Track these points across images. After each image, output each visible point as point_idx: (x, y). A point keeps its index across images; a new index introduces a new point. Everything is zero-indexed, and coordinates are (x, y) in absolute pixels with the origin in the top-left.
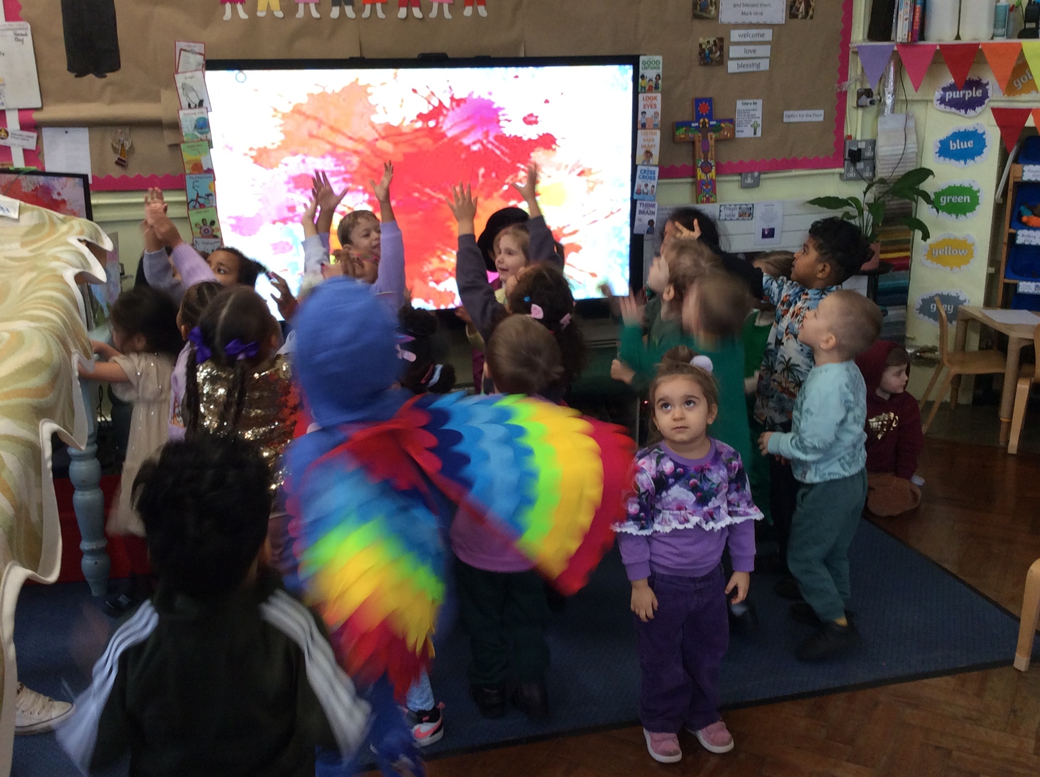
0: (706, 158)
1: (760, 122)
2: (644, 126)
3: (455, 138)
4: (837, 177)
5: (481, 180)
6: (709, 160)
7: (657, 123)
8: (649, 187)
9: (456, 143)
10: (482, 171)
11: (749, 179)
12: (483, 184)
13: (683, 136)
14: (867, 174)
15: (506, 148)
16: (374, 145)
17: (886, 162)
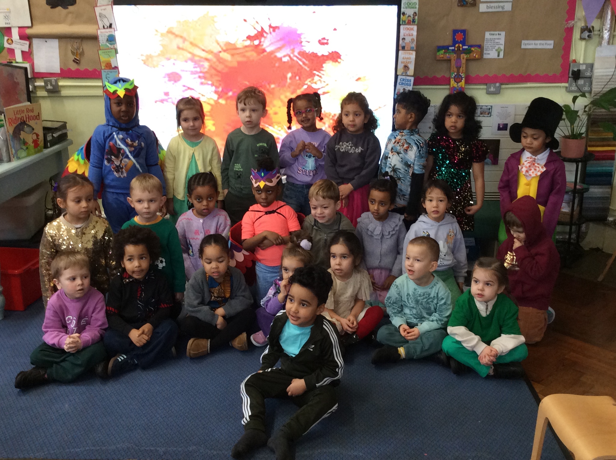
0: (458, 72)
1: (502, 47)
3: (272, 53)
4: (564, 90)
5: (289, 81)
6: (460, 74)
9: (272, 56)
10: (289, 75)
11: (492, 88)
12: (290, 84)
13: (442, 56)
14: (586, 89)
15: (306, 60)
16: (219, 55)
17: (599, 80)
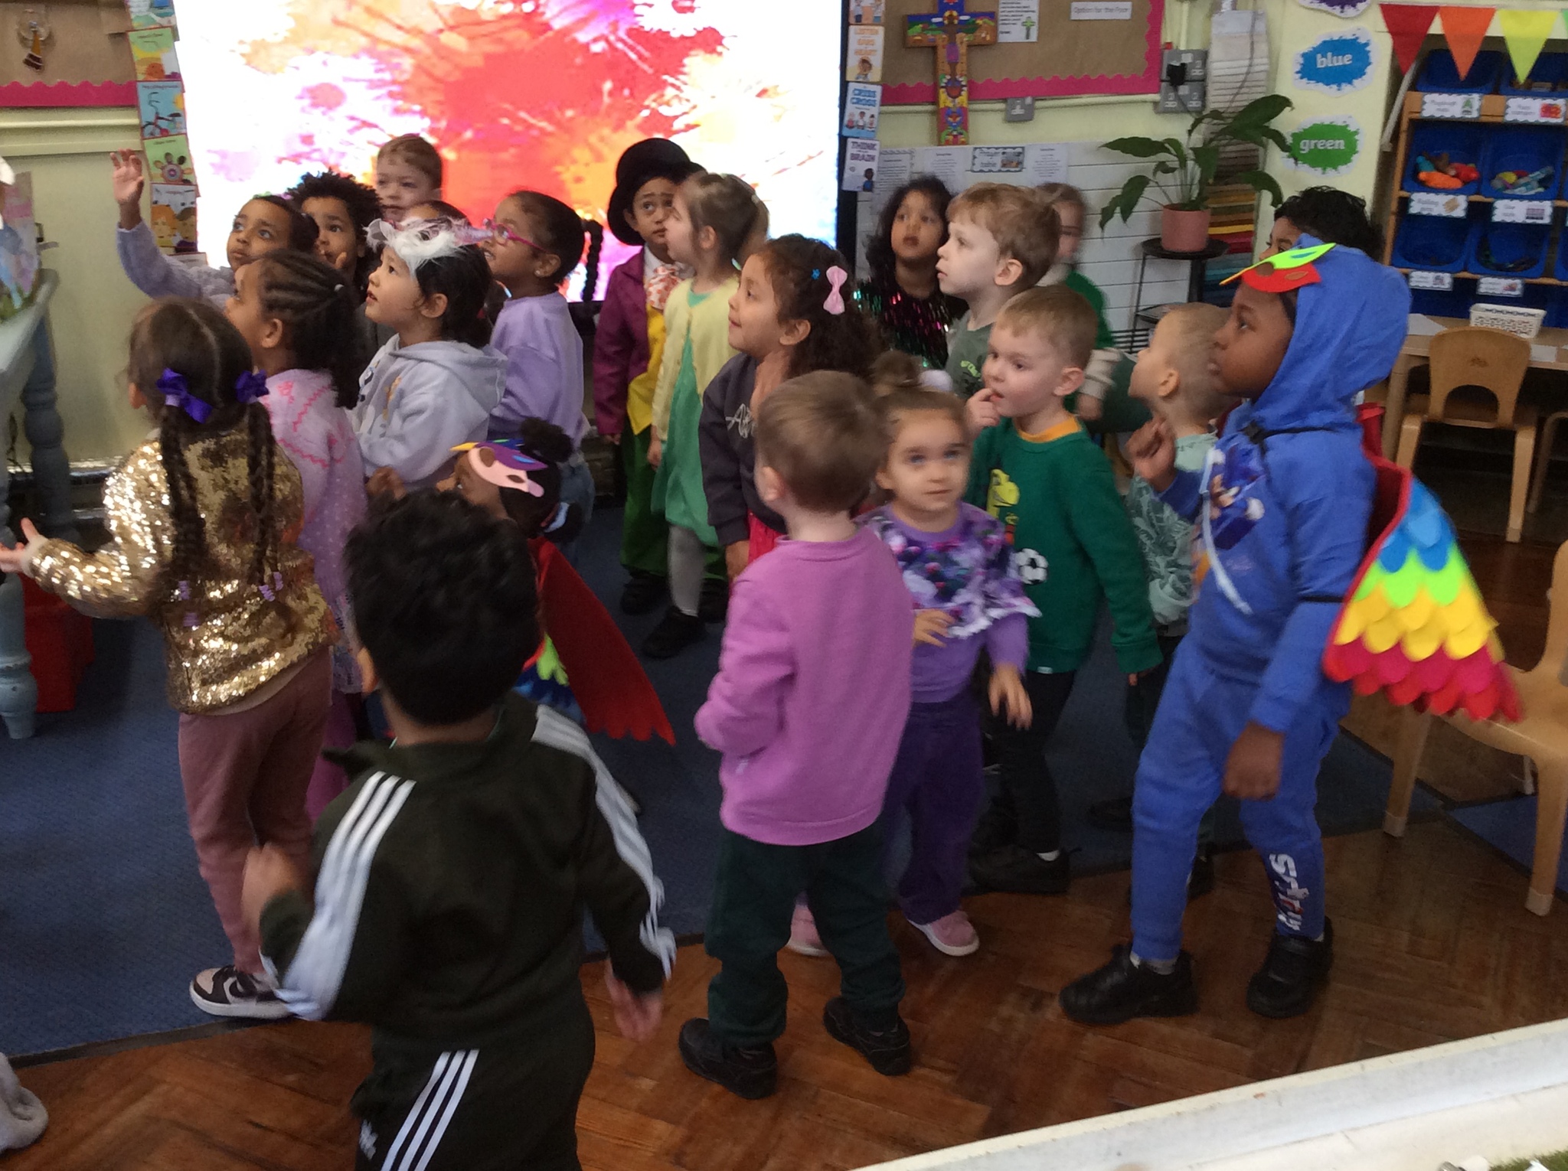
0: (953, 74)
1: (1035, 17)
2: (859, 19)
3: (565, 32)
4: (1150, 108)
5: (606, 100)
6: (957, 77)
7: (879, 15)
8: (867, 118)
10: (608, 86)
11: (1018, 107)
12: (610, 106)
13: (919, 38)
14: (1194, 104)
15: (646, 50)
16: (438, 39)
17: (1223, 85)
